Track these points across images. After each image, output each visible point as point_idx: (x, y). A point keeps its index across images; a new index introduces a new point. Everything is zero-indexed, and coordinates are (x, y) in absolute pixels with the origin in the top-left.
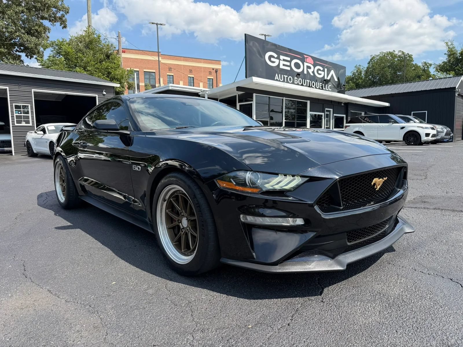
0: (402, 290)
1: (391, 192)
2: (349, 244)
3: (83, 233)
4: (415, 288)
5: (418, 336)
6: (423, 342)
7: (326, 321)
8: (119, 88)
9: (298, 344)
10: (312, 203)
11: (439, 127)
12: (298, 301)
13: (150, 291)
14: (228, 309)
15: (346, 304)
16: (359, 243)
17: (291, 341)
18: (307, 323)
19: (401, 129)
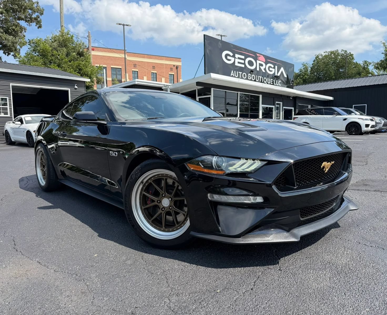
0: (348, 260)
1: (337, 174)
2: (302, 219)
3: (64, 212)
4: (360, 258)
5: (364, 298)
6: (368, 302)
7: (284, 286)
8: (89, 83)
9: (261, 305)
10: (270, 183)
11: (377, 119)
12: (259, 270)
13: (129, 262)
14: (199, 277)
15: (300, 272)
16: (311, 218)
17: (255, 303)
18: (267, 288)
19: (343, 120)
